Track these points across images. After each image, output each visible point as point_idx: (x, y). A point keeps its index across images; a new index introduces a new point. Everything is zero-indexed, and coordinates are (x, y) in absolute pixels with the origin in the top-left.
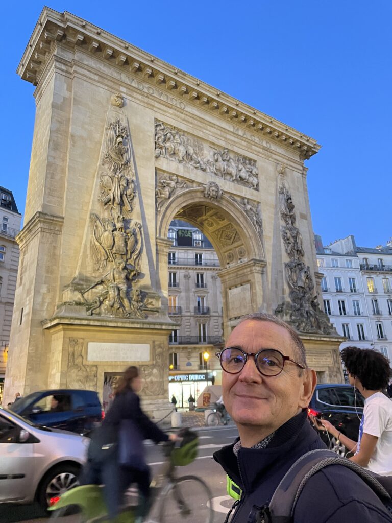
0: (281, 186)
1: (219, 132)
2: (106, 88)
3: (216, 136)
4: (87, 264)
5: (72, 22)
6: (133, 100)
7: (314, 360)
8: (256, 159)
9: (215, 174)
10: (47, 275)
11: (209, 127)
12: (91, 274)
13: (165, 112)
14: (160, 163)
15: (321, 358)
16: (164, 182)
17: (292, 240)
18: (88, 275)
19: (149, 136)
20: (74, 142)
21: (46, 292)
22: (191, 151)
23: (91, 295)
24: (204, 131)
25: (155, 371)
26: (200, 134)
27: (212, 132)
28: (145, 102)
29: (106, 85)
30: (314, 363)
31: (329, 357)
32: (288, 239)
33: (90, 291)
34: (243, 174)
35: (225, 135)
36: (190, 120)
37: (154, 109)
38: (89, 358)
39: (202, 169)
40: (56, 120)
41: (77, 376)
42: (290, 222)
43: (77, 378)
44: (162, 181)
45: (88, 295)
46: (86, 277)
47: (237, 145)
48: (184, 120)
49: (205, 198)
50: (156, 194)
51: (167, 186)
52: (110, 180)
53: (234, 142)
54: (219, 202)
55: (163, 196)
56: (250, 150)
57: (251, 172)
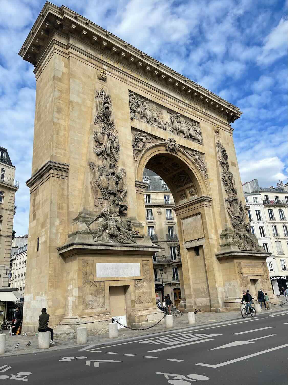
0: (218, 142)
1: (173, 101)
2: (93, 66)
3: (172, 104)
4: (89, 201)
5: (68, 14)
6: (113, 75)
7: (251, 271)
8: (199, 122)
9: (173, 132)
10: (59, 211)
11: (166, 98)
12: (94, 209)
13: (136, 85)
14: (134, 124)
15: (255, 269)
16: (138, 138)
17: (228, 182)
18: (91, 210)
19: (125, 103)
20: (73, 107)
21: (59, 224)
22: (155, 115)
23: (95, 226)
24: (163, 100)
25: (145, 284)
26: (160, 102)
27: (169, 101)
28: (121, 78)
29: (93, 64)
30: (251, 273)
31: (260, 268)
32: (226, 181)
33: (94, 222)
34: (192, 132)
35: (177, 103)
36: (153, 91)
37: (128, 83)
38: (98, 276)
39: (163, 128)
40: (58, 90)
41: (90, 290)
42: (226, 168)
43: (91, 292)
44: (137, 137)
45: (93, 226)
46: (90, 211)
47: (186, 111)
48: (149, 91)
49: (167, 150)
50: (133, 147)
51: (140, 141)
52: (102, 136)
53: (184, 108)
54: (176, 153)
55: (138, 148)
56: (194, 115)
57: (196, 131)
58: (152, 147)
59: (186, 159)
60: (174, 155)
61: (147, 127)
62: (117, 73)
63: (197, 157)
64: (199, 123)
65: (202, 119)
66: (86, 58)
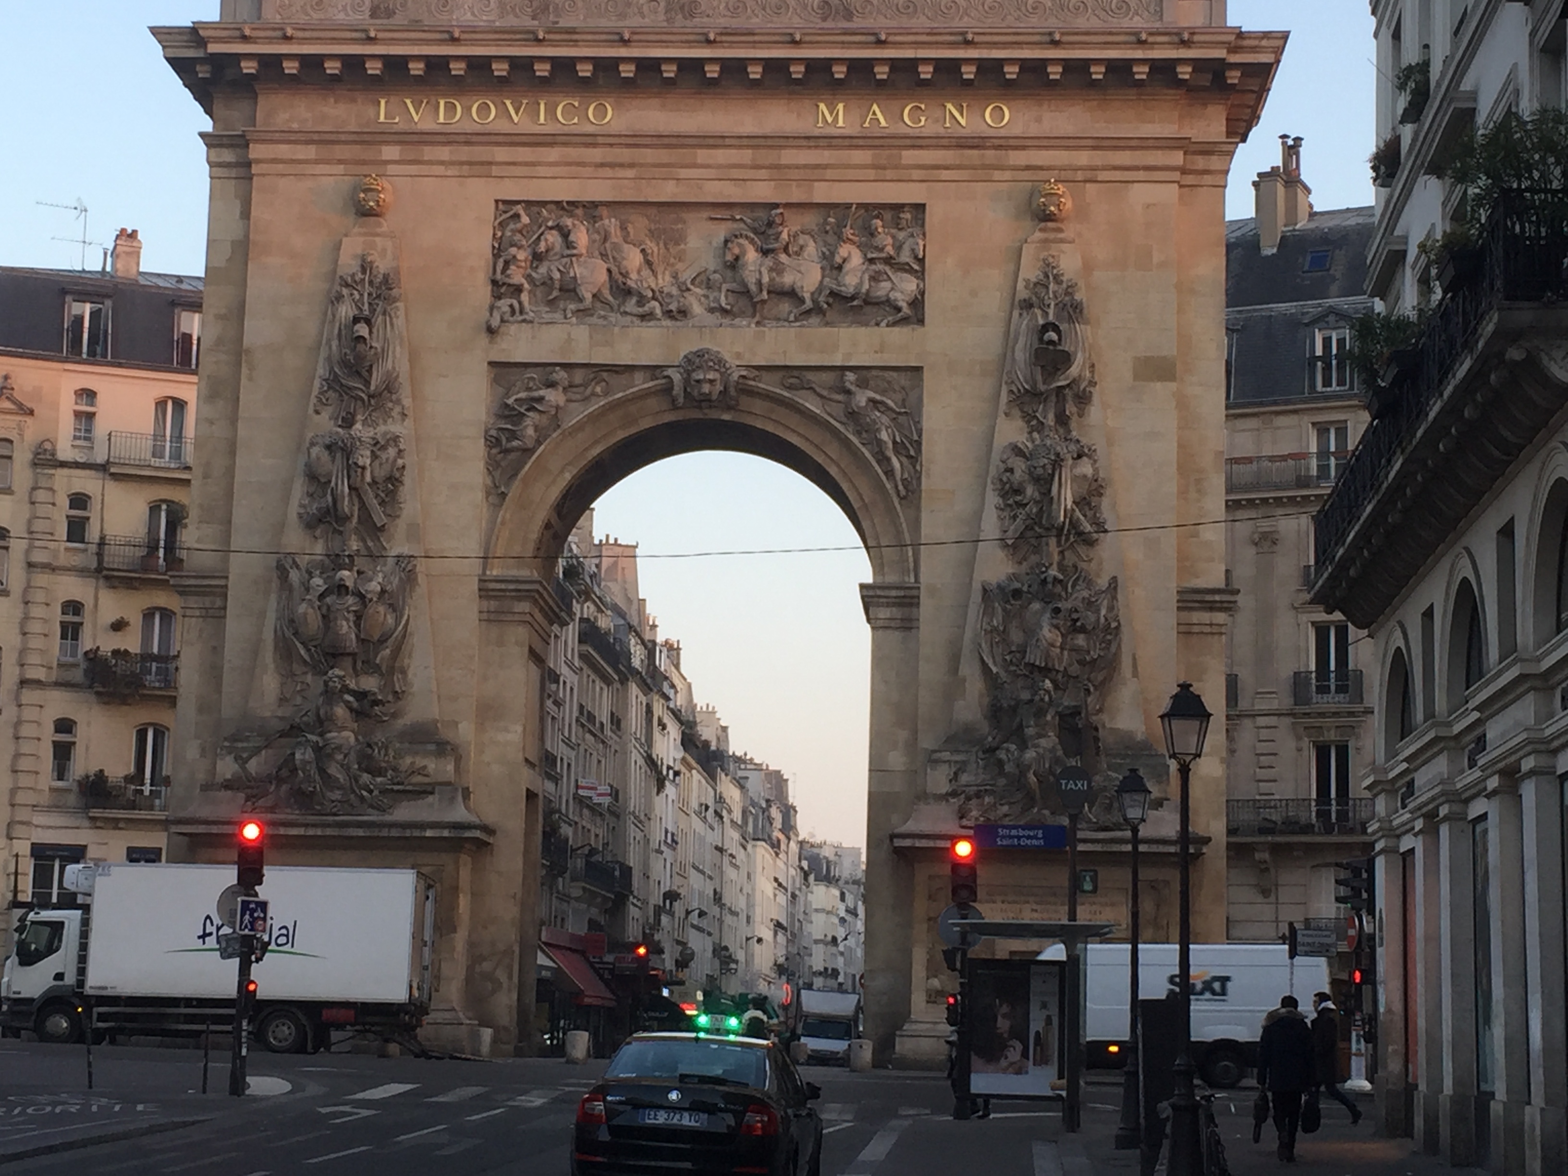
0: (1037, 278)
1: (746, 156)
2: (340, 169)
3: (736, 173)
4: (264, 686)
5: (219, 40)
6: (424, 170)
8: (921, 200)
9: (725, 312)
11: (702, 155)
12: (274, 711)
13: (532, 165)
14: (504, 346)
16: (519, 402)
17: (1030, 492)
18: (266, 714)
19: (472, 269)
23: (265, 763)
24: (684, 173)
26: (668, 192)
27: (719, 167)
28: (461, 164)
29: (340, 162)
32: (1017, 491)
35: (768, 157)
36: (627, 155)
37: (496, 170)
39: (669, 314)
42: (1050, 420)
44: (511, 400)
45: (258, 763)
46: (260, 719)
47: (831, 174)
48: (602, 165)
49: (675, 407)
50: (493, 442)
51: (528, 410)
52: (325, 456)
53: (817, 167)
54: (729, 408)
55: (515, 443)
56: (889, 174)
57: (888, 261)
58: (593, 418)
59: (793, 420)
60: (726, 417)
61: (569, 340)
62: (444, 153)
63: (861, 398)
64: (920, 208)
65: (945, 174)
66: (311, 152)
